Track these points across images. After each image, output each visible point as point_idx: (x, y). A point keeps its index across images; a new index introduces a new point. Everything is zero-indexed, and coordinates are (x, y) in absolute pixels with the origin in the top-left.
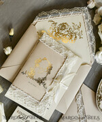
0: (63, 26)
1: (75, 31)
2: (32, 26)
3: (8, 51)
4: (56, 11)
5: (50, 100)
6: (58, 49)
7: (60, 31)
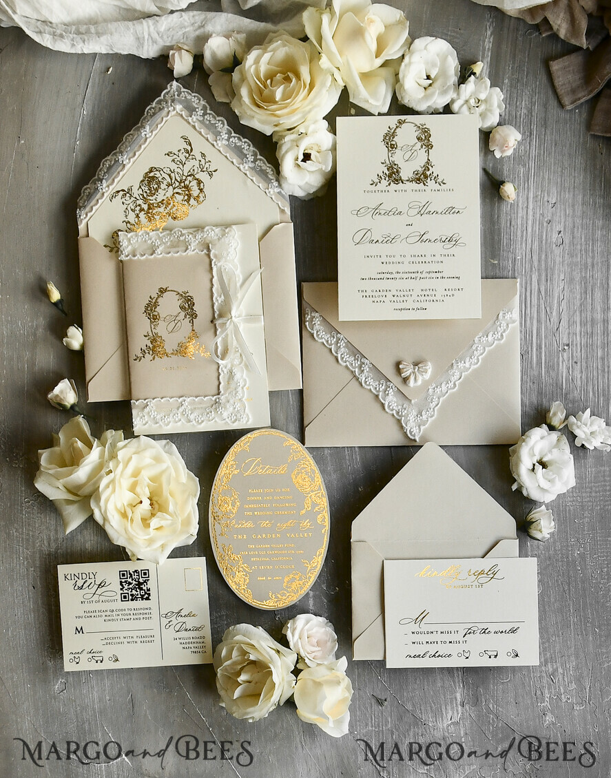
0: (150, 179)
1: (186, 169)
2: (83, 243)
3: (75, 338)
4: (110, 159)
5: (239, 375)
6: (175, 245)
7: (152, 199)
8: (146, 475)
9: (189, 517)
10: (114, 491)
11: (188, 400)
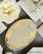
8: (12, 8)
9: (11, 20)
10: (5, 3)
11: (29, 7)
